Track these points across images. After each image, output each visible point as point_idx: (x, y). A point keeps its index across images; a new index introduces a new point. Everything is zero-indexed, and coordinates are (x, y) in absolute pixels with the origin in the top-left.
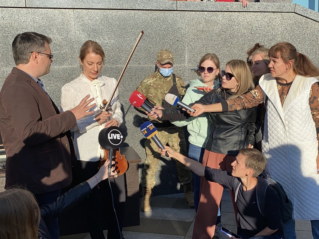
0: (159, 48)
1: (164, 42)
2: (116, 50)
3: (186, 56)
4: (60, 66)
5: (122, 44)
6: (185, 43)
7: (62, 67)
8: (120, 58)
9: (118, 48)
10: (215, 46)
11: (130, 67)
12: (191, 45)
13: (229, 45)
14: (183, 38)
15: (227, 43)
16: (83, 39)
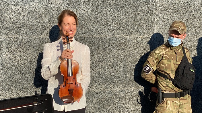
0: (132, 19)
1: (136, 14)
2: (93, 21)
3: (155, 27)
4: (39, 35)
5: (98, 15)
6: (154, 15)
7: (41, 36)
8: (96, 28)
9: (94, 19)
10: (180, 18)
11: (104, 37)
12: (160, 17)
13: (193, 18)
14: (153, 10)
15: (191, 16)
16: (63, 8)
